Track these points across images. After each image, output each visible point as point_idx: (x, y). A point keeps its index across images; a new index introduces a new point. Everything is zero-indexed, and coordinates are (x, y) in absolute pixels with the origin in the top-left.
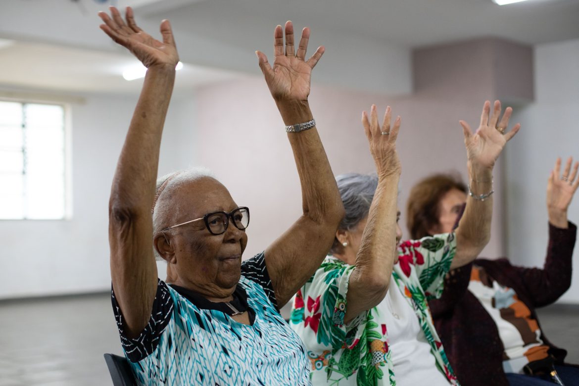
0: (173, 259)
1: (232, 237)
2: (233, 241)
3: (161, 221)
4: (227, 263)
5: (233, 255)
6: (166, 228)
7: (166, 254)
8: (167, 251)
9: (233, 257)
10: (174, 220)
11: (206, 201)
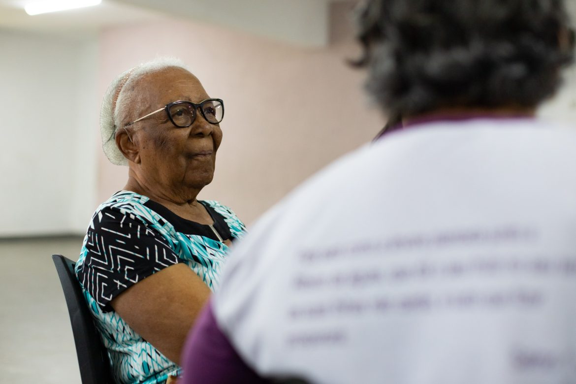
0: (137, 158)
1: (200, 130)
2: (201, 135)
3: (124, 116)
4: (197, 160)
5: (203, 151)
6: (128, 124)
7: (129, 152)
8: (131, 150)
9: (203, 153)
10: (136, 113)
11: (170, 91)
